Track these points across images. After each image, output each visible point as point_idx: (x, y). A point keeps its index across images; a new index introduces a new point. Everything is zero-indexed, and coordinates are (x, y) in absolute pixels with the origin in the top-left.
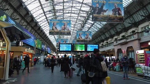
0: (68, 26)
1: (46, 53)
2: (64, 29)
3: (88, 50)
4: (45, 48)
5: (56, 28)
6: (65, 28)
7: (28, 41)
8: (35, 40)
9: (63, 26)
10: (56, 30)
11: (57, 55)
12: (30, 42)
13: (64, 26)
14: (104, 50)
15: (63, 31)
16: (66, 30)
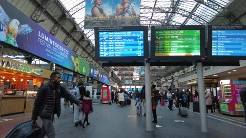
0: (132, 5)
1: (90, 79)
2: (123, 13)
3: (214, 53)
4: (98, 75)
5: (101, 11)
6: (124, 9)
7: (51, 54)
8: (73, 58)
9: (119, 6)
10: (101, 17)
11: (121, 87)
12: (57, 58)
13: (123, 4)
14: (210, 74)
15: (120, 17)
16: (127, 15)
